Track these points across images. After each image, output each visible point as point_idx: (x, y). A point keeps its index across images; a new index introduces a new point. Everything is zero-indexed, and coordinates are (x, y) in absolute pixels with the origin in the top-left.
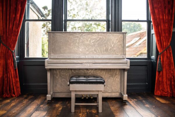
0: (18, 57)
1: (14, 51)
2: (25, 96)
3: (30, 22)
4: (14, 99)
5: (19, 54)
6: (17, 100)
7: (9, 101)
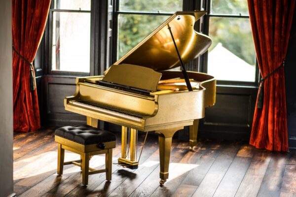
0: (41, 70)
1: (32, 63)
2: (49, 131)
3: (61, 13)
4: (32, 134)
5: (42, 66)
6: (35, 135)
7: (24, 136)
